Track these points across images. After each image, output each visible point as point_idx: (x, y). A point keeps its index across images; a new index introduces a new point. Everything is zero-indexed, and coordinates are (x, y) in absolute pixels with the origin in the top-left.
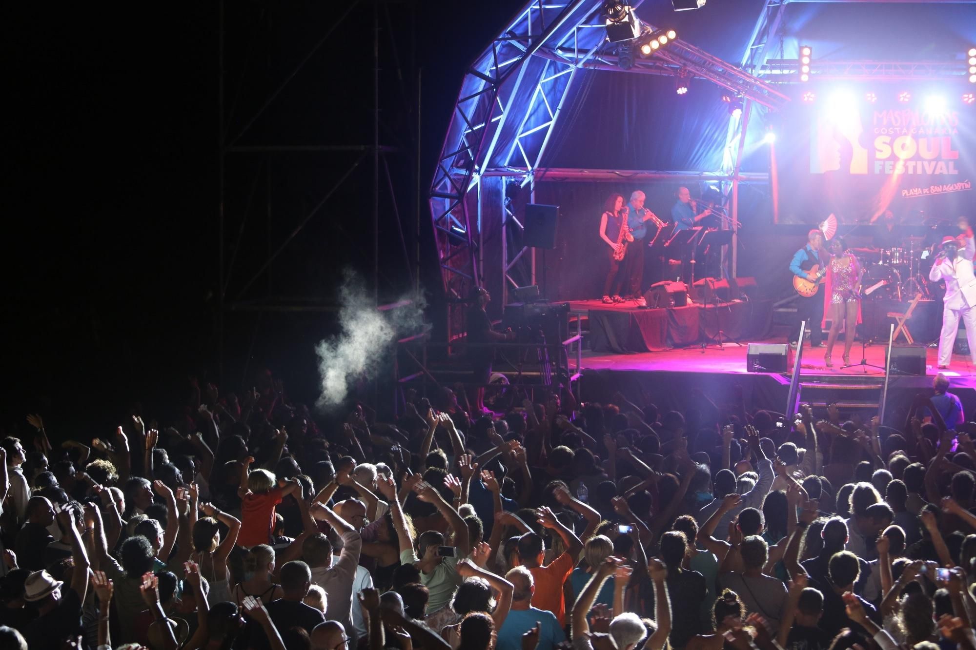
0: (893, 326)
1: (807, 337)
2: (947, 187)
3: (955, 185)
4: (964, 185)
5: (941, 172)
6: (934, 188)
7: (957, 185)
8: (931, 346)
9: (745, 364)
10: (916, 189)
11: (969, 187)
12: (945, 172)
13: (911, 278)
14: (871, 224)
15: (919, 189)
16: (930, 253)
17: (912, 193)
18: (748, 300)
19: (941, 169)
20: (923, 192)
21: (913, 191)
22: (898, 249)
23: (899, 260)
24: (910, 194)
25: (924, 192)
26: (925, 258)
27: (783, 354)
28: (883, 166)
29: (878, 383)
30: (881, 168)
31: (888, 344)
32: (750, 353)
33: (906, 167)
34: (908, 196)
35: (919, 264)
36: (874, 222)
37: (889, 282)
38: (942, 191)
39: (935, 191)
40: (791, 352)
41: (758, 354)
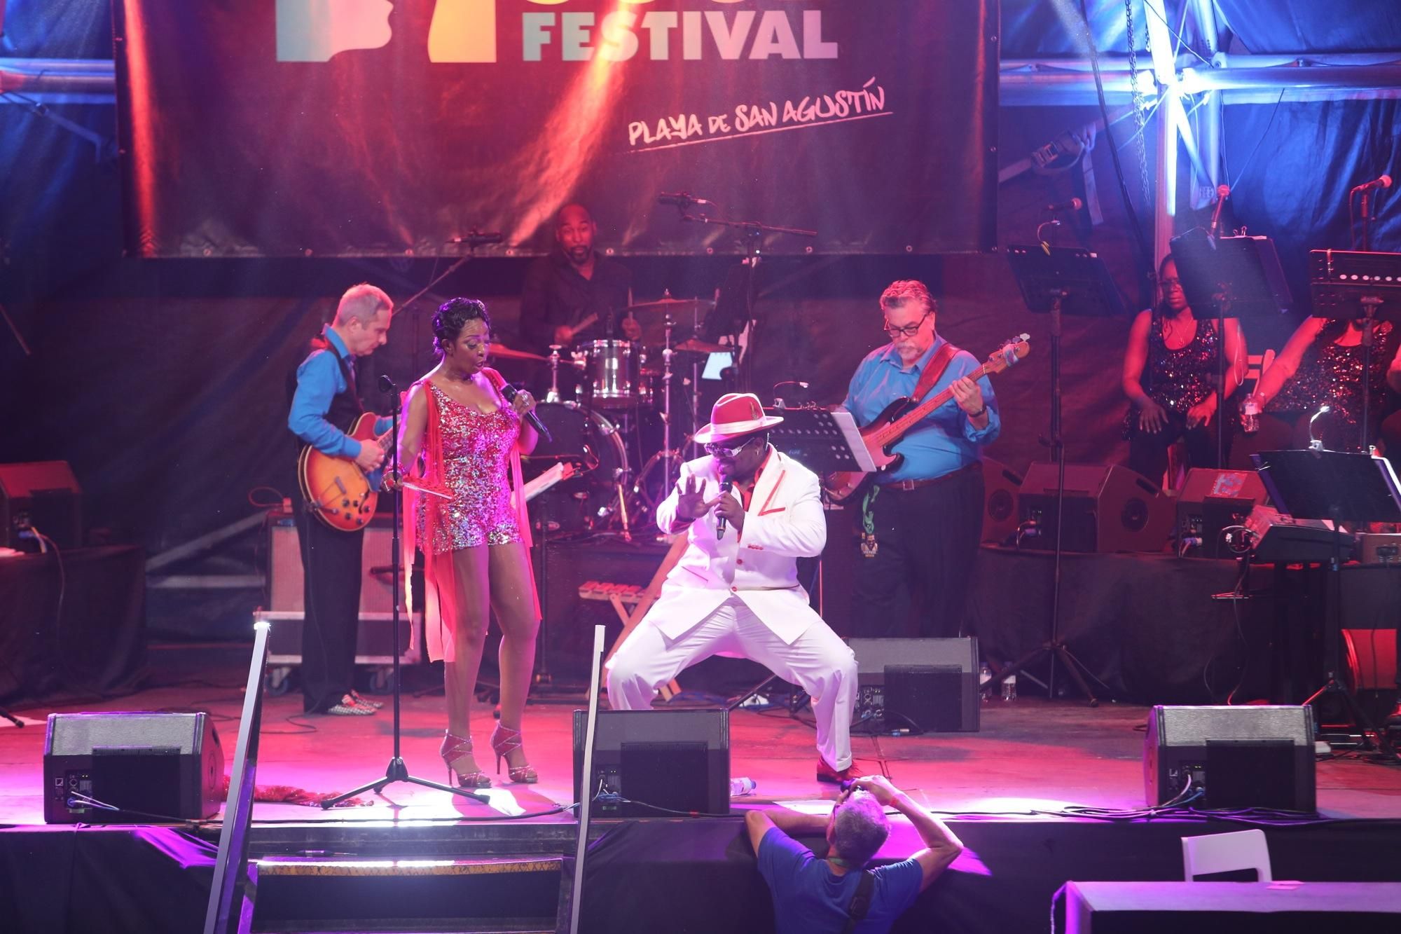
0: (600, 631)
1: (276, 683)
2: (796, 108)
3: (828, 99)
4: (862, 99)
5: (775, 49)
6: (748, 114)
7: (835, 101)
8: (747, 703)
9: (40, 792)
10: (682, 118)
11: (881, 106)
12: (789, 50)
13: (667, 454)
14: (511, 253)
15: (693, 118)
16: (735, 359)
17: (666, 132)
18: (44, 549)
19: (775, 40)
20: (705, 127)
21: (669, 125)
22: (616, 343)
23: (620, 387)
24: (659, 137)
25: (713, 129)
26: (718, 377)
27: (187, 750)
28: (556, 32)
29: (549, 848)
30: (546, 38)
31: (587, 703)
32: (57, 752)
33: (643, 35)
34: (654, 144)
35: (695, 398)
36: (523, 245)
37: (584, 467)
38: (780, 123)
39: (752, 123)
40: (216, 740)
41: (89, 752)
